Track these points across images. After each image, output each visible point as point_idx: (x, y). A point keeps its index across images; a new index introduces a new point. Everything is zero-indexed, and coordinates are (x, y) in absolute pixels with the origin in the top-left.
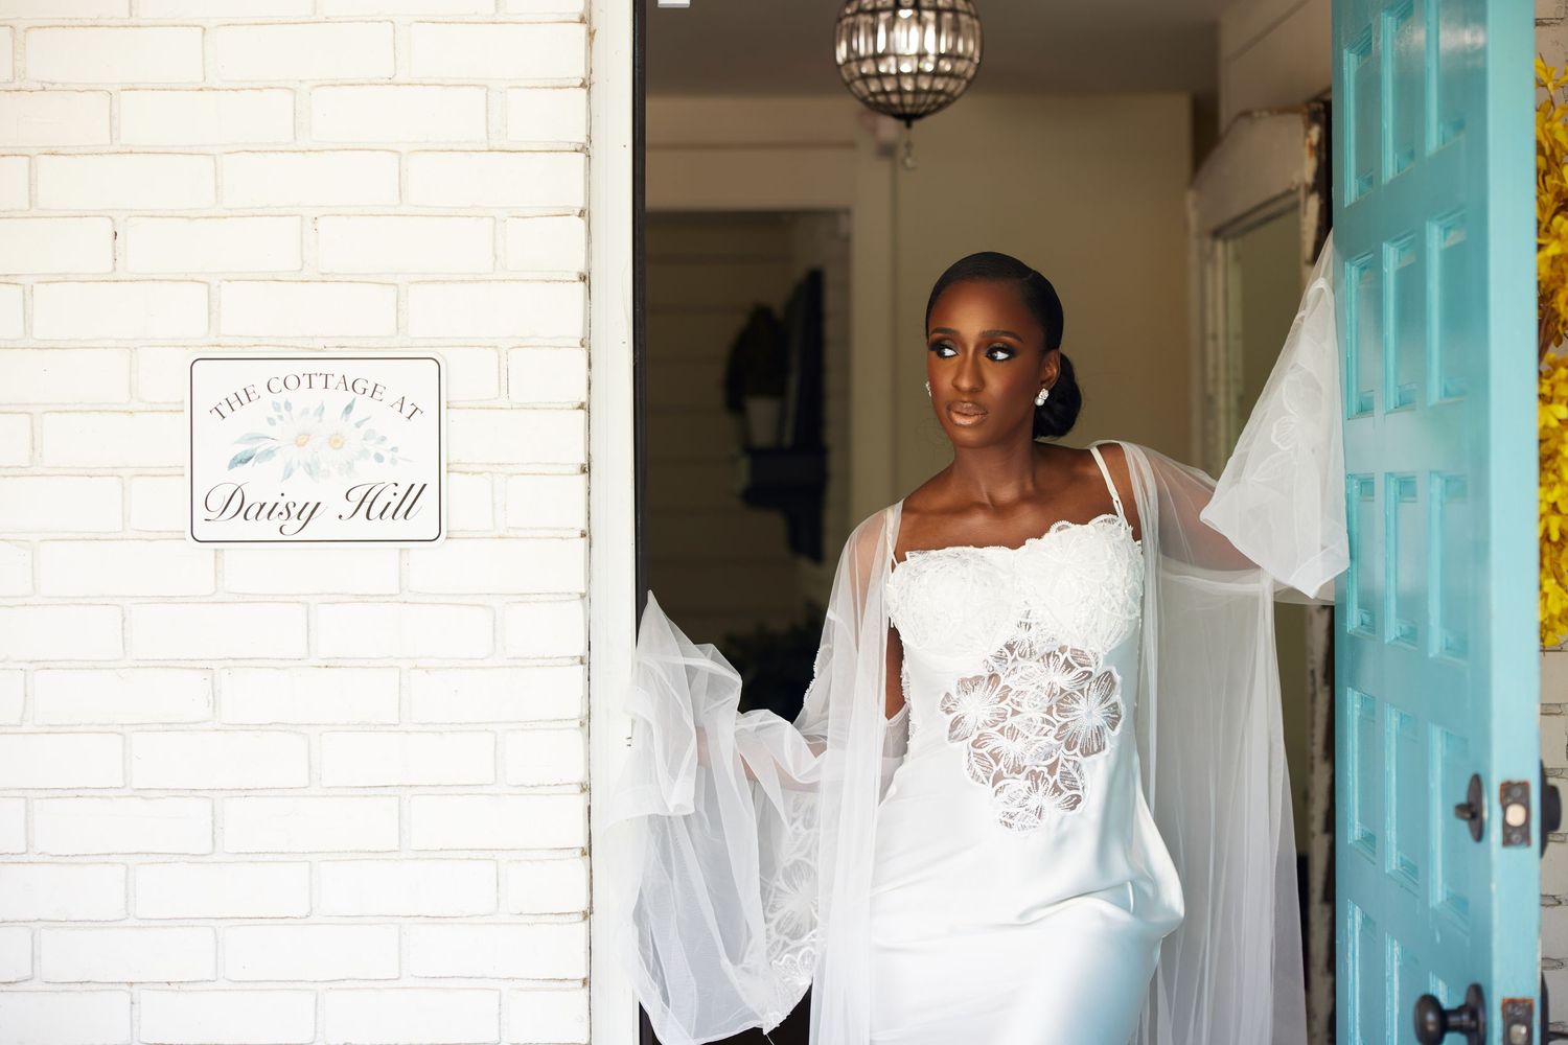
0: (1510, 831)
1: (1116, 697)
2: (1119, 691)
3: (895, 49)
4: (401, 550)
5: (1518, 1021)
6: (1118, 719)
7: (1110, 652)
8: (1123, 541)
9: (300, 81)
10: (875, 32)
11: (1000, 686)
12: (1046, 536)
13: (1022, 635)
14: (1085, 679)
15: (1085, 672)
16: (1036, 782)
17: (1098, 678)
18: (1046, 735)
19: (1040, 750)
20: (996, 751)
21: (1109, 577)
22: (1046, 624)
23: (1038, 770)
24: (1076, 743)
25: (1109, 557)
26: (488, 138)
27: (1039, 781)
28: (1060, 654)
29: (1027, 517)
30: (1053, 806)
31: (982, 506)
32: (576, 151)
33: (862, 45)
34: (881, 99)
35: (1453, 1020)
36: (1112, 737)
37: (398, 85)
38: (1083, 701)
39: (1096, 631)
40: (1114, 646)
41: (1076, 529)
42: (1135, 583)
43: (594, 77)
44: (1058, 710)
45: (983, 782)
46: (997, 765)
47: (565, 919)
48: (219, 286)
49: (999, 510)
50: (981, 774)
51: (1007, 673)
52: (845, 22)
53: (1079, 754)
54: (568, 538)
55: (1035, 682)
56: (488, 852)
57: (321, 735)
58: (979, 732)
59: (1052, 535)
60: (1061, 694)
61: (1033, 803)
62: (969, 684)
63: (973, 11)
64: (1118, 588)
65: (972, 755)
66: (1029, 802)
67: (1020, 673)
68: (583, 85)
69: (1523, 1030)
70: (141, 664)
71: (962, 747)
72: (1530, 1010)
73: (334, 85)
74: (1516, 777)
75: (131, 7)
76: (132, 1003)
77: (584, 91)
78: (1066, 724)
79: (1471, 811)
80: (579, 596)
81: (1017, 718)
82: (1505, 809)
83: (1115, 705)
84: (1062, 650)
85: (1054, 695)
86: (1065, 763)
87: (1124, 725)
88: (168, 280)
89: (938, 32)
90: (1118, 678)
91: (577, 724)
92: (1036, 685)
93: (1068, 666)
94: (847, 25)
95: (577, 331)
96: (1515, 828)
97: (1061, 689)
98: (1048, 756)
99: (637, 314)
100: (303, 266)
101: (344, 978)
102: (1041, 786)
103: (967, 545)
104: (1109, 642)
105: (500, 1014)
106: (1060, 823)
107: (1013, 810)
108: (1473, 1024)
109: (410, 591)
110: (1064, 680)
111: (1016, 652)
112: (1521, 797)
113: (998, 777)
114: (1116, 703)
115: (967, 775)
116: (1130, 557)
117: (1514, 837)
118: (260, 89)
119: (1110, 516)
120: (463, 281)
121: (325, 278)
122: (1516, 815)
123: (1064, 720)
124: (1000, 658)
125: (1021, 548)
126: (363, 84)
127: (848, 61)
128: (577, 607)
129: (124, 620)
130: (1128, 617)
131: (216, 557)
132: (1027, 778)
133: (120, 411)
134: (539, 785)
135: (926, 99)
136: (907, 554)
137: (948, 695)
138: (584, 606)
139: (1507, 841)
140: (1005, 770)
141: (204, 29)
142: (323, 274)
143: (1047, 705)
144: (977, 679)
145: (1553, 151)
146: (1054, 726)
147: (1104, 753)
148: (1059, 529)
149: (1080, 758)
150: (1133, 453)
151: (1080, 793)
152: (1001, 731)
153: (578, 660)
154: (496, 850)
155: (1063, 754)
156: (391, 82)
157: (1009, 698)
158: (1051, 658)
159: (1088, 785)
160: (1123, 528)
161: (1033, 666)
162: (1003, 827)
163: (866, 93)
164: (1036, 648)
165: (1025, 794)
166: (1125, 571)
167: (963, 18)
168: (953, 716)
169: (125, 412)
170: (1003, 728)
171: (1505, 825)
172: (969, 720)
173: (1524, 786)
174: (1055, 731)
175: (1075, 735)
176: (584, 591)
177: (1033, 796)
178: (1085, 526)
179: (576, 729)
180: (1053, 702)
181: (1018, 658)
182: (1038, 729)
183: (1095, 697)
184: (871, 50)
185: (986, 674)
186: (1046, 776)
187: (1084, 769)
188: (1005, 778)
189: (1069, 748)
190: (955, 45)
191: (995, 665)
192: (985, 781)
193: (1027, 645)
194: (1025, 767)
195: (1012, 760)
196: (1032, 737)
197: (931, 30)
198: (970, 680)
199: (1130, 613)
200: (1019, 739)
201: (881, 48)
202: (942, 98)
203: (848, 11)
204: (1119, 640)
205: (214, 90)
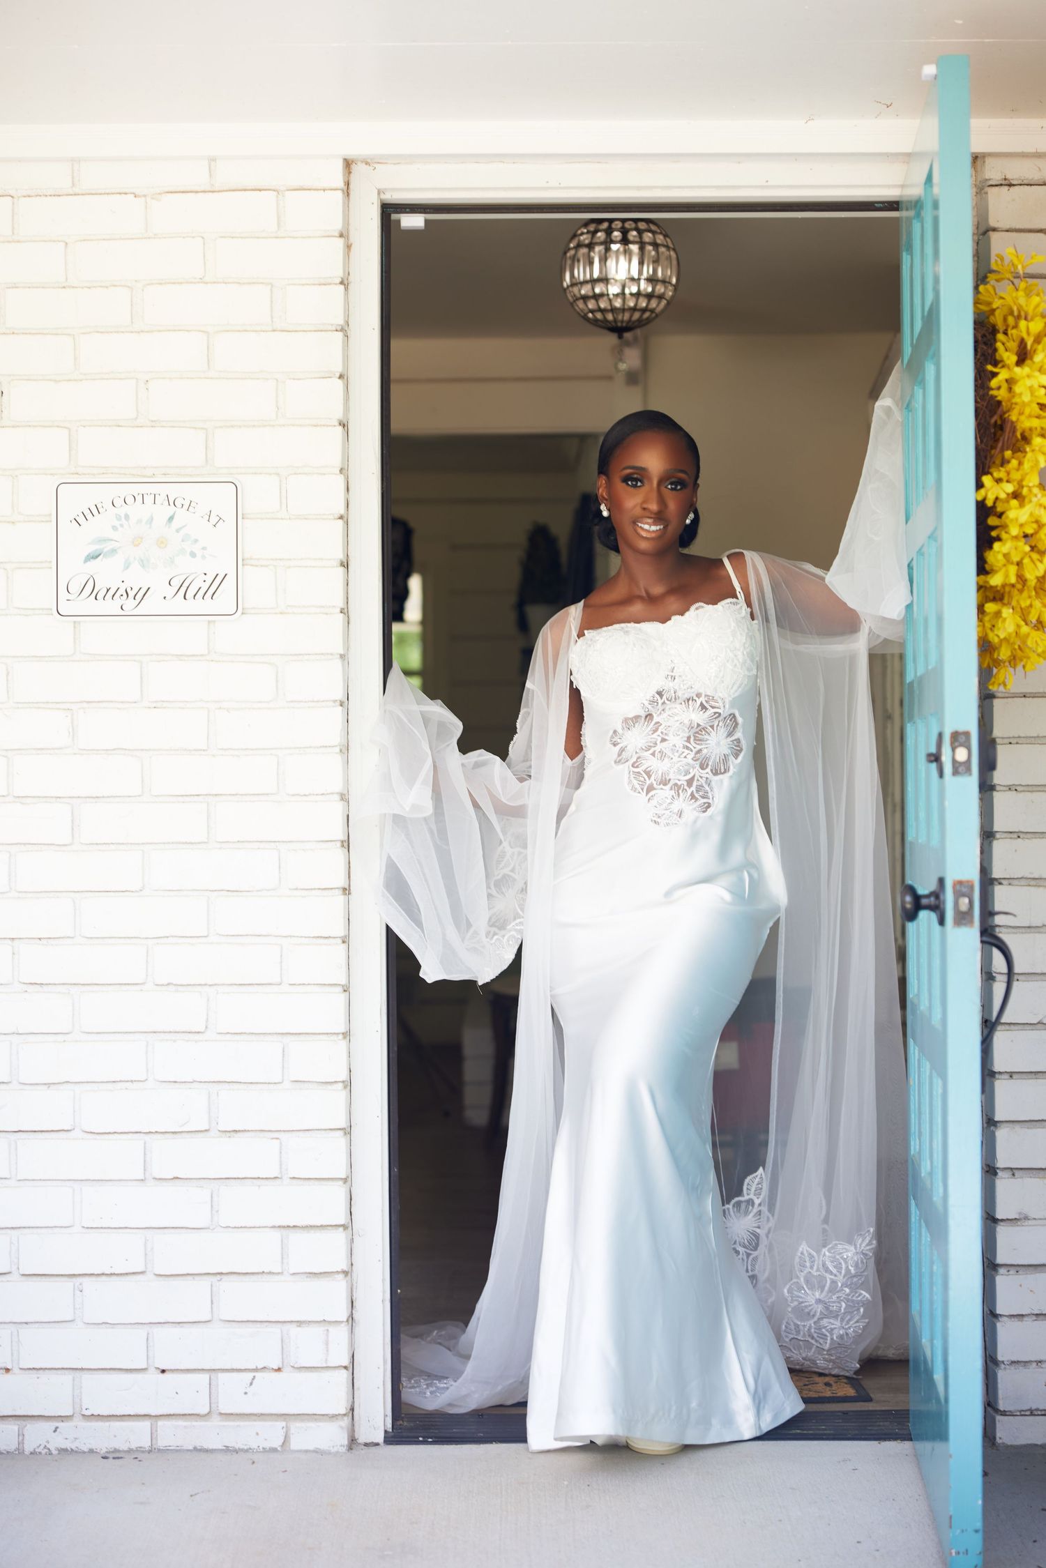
0: (957, 765)
1: (739, 734)
2: (741, 730)
3: (606, 275)
4: (209, 622)
5: (964, 895)
6: (741, 750)
7: (733, 699)
8: (744, 617)
9: (136, 281)
10: (591, 263)
11: (653, 722)
12: (687, 614)
13: (669, 685)
14: (716, 718)
15: (715, 713)
16: (678, 792)
17: (725, 718)
18: (685, 757)
19: (681, 768)
20: (649, 769)
21: (732, 642)
22: (686, 676)
23: (679, 783)
24: (708, 765)
25: (732, 628)
26: (272, 322)
27: (680, 791)
28: (697, 699)
29: (673, 603)
30: (690, 810)
31: (640, 598)
32: (337, 331)
33: (581, 273)
34: (599, 316)
35: (924, 901)
36: (735, 764)
37: (207, 283)
38: (713, 733)
39: (723, 682)
40: (736, 695)
41: (709, 608)
42: (752, 648)
43: (351, 278)
44: (695, 739)
45: (639, 792)
46: (649, 779)
47: (330, 892)
48: (77, 431)
49: (651, 600)
50: (637, 786)
51: (659, 713)
52: (568, 255)
53: (710, 773)
54: (331, 614)
55: (679, 718)
56: (273, 844)
57: (150, 758)
58: (638, 755)
59: (692, 613)
60: (697, 728)
61: (676, 806)
62: (633, 721)
63: (671, 245)
64: (739, 650)
65: (631, 773)
66: (672, 806)
67: (668, 712)
68: (342, 283)
69: (966, 900)
70: (20, 706)
71: (625, 768)
72: (972, 887)
73: (161, 284)
74: (961, 729)
75: (13, 228)
76: (14, 954)
77: (342, 287)
78: (701, 750)
79: (935, 758)
80: (339, 656)
81: (665, 744)
82: (953, 750)
83: (738, 740)
84: (699, 695)
85: (692, 728)
86: (700, 779)
87: (744, 757)
88: (40, 426)
89: (641, 263)
90: (740, 720)
91: (338, 750)
92: (679, 722)
93: (703, 707)
94: (570, 257)
95: (337, 462)
96: (961, 764)
97: (698, 724)
98: (687, 772)
99: (384, 455)
100: (138, 415)
101: (168, 935)
102: (681, 794)
103: (629, 622)
104: (732, 691)
105: (281, 962)
106: (695, 822)
107: (660, 813)
108: (937, 902)
109: (215, 653)
110: (700, 718)
111: (664, 697)
112: (965, 742)
113: (650, 788)
114: (739, 739)
115: (628, 788)
116: (748, 629)
117: (960, 769)
118: (107, 287)
119: (734, 600)
120: (254, 426)
121: (153, 424)
122: (961, 754)
123: (699, 747)
124: (653, 702)
125: (668, 622)
126: (181, 283)
127: (573, 285)
128: (338, 663)
129: (8, 674)
130: (746, 673)
131: (75, 627)
132: (671, 789)
133: (5, 522)
134: (310, 794)
135: (631, 316)
136: (586, 632)
137: (615, 732)
138: (343, 665)
139: (956, 772)
140: (655, 783)
141: (66, 244)
142: (152, 421)
143: (687, 735)
144: (637, 717)
145: (1019, 312)
146: (692, 751)
147: (727, 775)
148: (697, 609)
149: (710, 776)
150: (753, 559)
151: (710, 801)
152: (653, 754)
153: (338, 703)
154: (279, 842)
155: (696, 771)
156: (202, 281)
157: (660, 730)
158: (690, 702)
159: (716, 796)
160: (744, 609)
161: (678, 708)
162: (653, 824)
163: (586, 311)
164: (679, 694)
165: (669, 801)
166: (744, 638)
167: (662, 249)
168: (618, 747)
169: (9, 522)
170: (655, 751)
171: (954, 761)
172: (630, 749)
173: (967, 734)
174: (692, 754)
175: (707, 758)
176: (342, 653)
177: (676, 802)
178: (715, 606)
179: (337, 753)
180: (691, 733)
181: (666, 701)
182: (680, 752)
183: (722, 732)
184: (588, 277)
185: (643, 714)
186: (686, 787)
187: (713, 784)
188: (655, 789)
189: (702, 767)
190: (655, 271)
191: (650, 707)
192: (641, 791)
193: (672, 692)
194: (670, 780)
195: (660, 775)
196: (676, 759)
197: (635, 261)
198: (632, 719)
199: (749, 670)
200: (666, 760)
201: (596, 275)
202: (647, 315)
203: (572, 245)
204: (740, 689)
205: (73, 287)
